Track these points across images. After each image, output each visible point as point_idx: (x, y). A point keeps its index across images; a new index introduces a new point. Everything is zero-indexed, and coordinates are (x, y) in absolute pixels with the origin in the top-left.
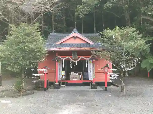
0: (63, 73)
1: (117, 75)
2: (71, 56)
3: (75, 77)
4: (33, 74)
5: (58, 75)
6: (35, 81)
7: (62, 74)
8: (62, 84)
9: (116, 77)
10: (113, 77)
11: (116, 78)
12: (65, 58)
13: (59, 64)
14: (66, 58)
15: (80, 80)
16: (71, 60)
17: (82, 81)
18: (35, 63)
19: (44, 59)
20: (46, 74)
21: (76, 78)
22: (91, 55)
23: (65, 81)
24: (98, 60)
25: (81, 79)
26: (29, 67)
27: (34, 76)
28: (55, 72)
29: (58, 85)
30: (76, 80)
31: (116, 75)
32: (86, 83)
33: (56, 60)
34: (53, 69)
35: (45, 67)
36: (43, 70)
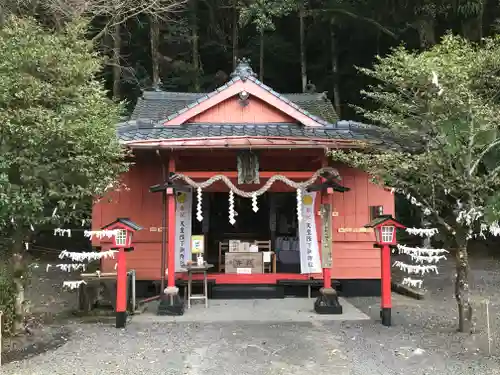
0: (198, 243)
1: (440, 254)
2: (233, 174)
3: (246, 258)
4: (65, 253)
5: (177, 254)
6: (73, 284)
7: (195, 250)
8: (193, 293)
9: (433, 263)
10: (419, 263)
11: (433, 267)
12: (205, 180)
13: (182, 208)
14: (210, 182)
15: (267, 271)
16: (233, 189)
17: (274, 277)
18: (70, 200)
19: (111, 186)
20: (126, 250)
21: (249, 264)
22: (315, 170)
23: (206, 279)
24: (348, 189)
25: (268, 268)
26: (44, 220)
27: (68, 260)
28: (164, 242)
29: (175, 297)
30: (248, 271)
31: (434, 254)
32: (289, 283)
33: (170, 191)
34: (153, 229)
35: (118, 220)
36: (109, 233)
